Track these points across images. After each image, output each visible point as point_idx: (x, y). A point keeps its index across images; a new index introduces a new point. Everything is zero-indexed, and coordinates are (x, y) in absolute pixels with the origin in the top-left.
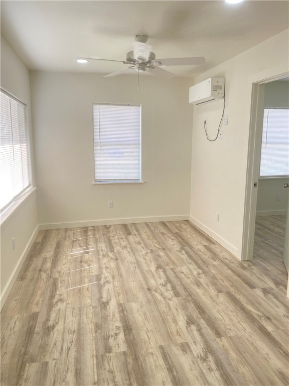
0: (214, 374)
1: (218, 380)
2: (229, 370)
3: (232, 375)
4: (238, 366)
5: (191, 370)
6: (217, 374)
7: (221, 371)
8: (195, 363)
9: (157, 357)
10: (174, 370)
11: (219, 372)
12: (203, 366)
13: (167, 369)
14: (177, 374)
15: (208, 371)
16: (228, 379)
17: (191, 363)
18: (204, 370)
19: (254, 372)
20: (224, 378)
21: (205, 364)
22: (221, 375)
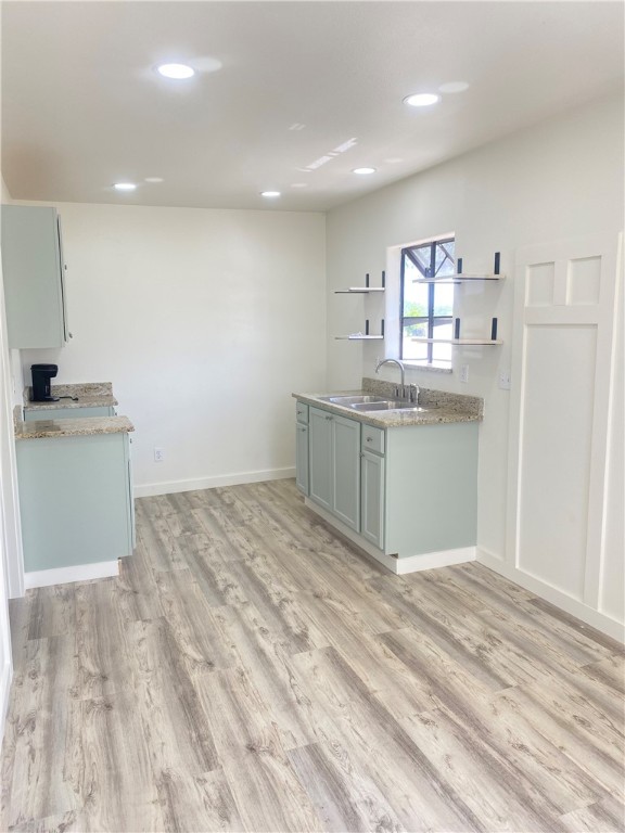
0: (361, 796)
1: (354, 787)
2: (332, 809)
3: (326, 798)
4: (311, 821)
5: (407, 797)
6: (355, 796)
7: (347, 803)
8: (401, 812)
9: (485, 812)
10: (440, 791)
11: (351, 800)
12: (384, 809)
13: (453, 790)
14: (432, 786)
15: (373, 799)
16: (335, 791)
17: (409, 810)
18: (381, 800)
19: (280, 811)
20: (343, 790)
21: (381, 813)
22: (347, 795)
